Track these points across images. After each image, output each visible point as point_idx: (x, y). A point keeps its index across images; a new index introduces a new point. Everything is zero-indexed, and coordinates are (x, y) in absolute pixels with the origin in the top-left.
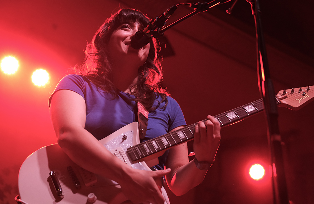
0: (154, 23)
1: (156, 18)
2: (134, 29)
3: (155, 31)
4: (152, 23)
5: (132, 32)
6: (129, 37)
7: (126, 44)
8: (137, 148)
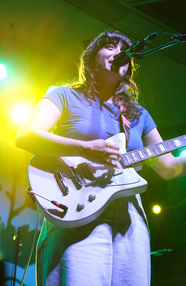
0: (135, 47)
1: (137, 42)
2: (117, 49)
3: (136, 53)
4: (134, 46)
5: (115, 51)
6: (112, 56)
7: (110, 62)
8: (127, 155)
